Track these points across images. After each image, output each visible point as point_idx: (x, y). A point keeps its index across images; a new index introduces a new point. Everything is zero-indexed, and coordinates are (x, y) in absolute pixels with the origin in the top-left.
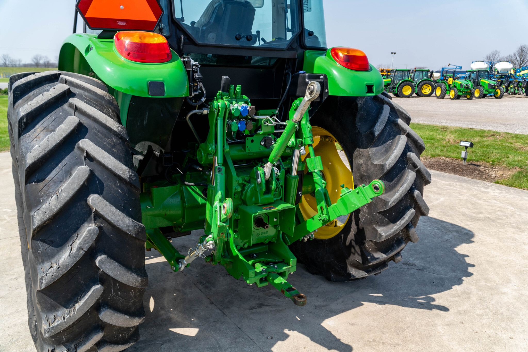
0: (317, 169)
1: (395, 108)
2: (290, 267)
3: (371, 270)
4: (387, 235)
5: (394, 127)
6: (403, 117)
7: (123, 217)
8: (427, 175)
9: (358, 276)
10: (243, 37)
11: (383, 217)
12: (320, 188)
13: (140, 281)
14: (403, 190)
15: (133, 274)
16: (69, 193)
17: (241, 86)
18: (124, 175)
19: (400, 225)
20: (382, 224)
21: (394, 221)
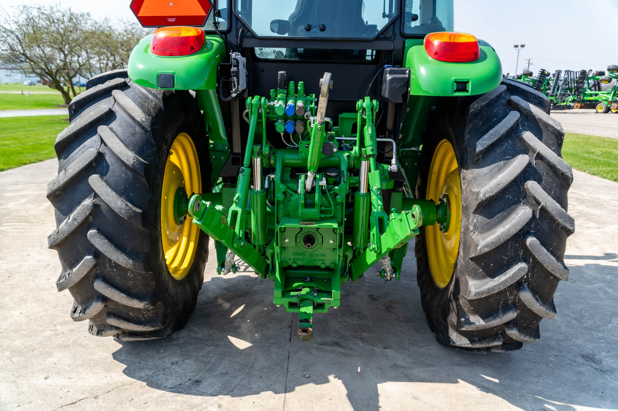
0: (375, 186)
1: (536, 117)
2: (331, 299)
3: (477, 339)
4: (477, 292)
5: (518, 144)
6: (549, 130)
7: (116, 200)
8: (561, 218)
9: (458, 343)
10: (315, 27)
11: (477, 266)
12: (376, 210)
13: (131, 263)
14: (504, 232)
15: (123, 255)
16: (75, 170)
17: (303, 82)
18: (128, 161)
19: (498, 281)
20: (476, 276)
21: (493, 274)
